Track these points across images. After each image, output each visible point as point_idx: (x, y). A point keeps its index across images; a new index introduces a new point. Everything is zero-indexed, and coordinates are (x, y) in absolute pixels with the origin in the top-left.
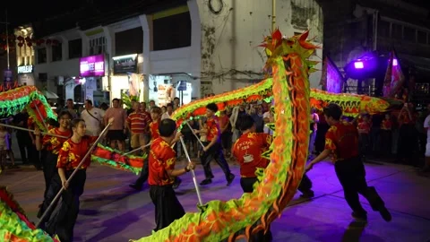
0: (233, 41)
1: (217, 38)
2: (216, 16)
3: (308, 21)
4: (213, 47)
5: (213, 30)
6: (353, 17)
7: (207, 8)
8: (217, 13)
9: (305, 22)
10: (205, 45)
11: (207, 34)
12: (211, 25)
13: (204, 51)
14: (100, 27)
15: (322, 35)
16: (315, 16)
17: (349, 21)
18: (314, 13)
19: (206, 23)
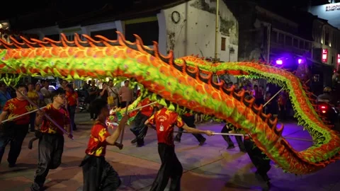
0: (185, 42)
1: (176, 40)
2: (175, 25)
3: (230, 30)
4: (173, 46)
5: (174, 34)
6: (254, 28)
7: (170, 19)
8: (176, 23)
9: (227, 31)
10: (169, 45)
11: (170, 37)
12: (173, 31)
13: (169, 49)
14: (79, 27)
15: (237, 39)
16: (234, 27)
17: (251, 30)
18: (233, 24)
19: (170, 29)
